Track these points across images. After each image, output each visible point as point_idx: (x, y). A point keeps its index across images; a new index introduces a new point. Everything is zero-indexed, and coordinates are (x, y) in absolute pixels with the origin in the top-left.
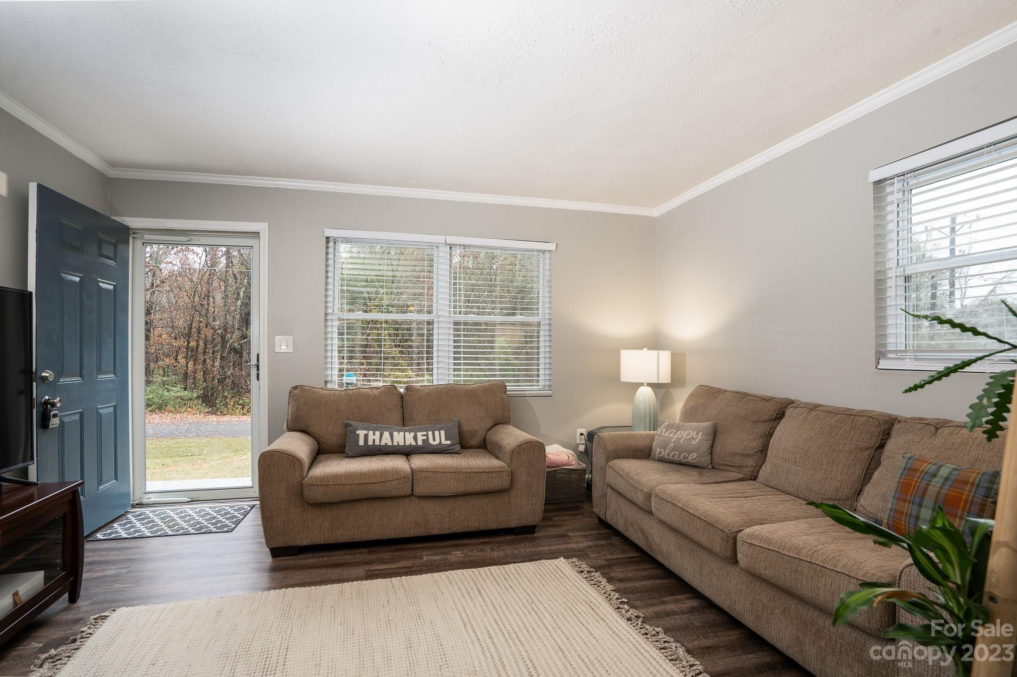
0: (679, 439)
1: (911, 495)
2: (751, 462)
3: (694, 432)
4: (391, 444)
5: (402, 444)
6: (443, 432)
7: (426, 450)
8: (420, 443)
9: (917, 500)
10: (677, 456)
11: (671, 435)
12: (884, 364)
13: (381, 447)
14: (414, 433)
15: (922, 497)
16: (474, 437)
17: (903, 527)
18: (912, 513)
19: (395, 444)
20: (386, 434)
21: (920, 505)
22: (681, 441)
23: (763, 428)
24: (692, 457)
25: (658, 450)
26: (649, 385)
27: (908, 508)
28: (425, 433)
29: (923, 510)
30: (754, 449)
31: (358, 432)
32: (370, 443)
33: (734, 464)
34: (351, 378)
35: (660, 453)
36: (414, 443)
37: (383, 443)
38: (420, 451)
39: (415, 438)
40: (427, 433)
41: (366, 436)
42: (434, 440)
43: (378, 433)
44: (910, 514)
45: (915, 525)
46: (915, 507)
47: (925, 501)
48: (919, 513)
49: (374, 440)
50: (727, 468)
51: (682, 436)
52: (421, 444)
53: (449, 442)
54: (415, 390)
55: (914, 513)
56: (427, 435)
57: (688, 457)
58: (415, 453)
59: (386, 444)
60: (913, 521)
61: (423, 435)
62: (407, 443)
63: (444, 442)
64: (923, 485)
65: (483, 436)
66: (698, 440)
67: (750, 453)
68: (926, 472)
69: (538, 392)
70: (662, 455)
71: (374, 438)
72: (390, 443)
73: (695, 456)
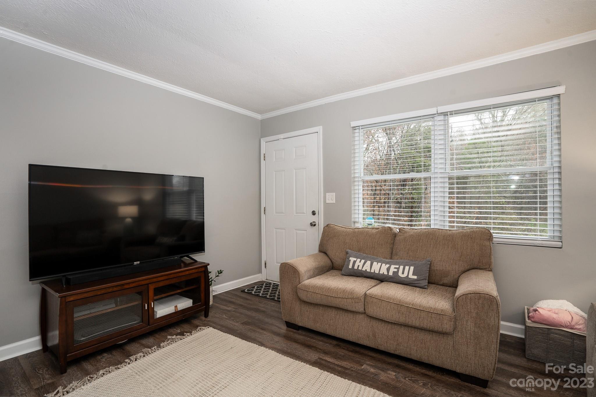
5: (377, 272)
6: (412, 268)
7: (395, 280)
8: (391, 273)
13: (362, 272)
14: (389, 265)
16: (447, 277)
19: (372, 271)
20: (369, 263)
28: (397, 266)
31: (350, 258)
32: (356, 267)
34: (371, 220)
36: (386, 273)
37: (364, 269)
38: (390, 280)
39: (388, 270)
40: (399, 267)
41: (355, 262)
42: (403, 273)
43: (363, 261)
49: (359, 266)
52: (392, 275)
53: (415, 277)
54: (403, 232)
56: (398, 269)
58: (386, 281)
59: (366, 270)
61: (395, 268)
62: (381, 272)
63: (411, 276)
65: (456, 277)
71: (359, 264)
72: (368, 270)
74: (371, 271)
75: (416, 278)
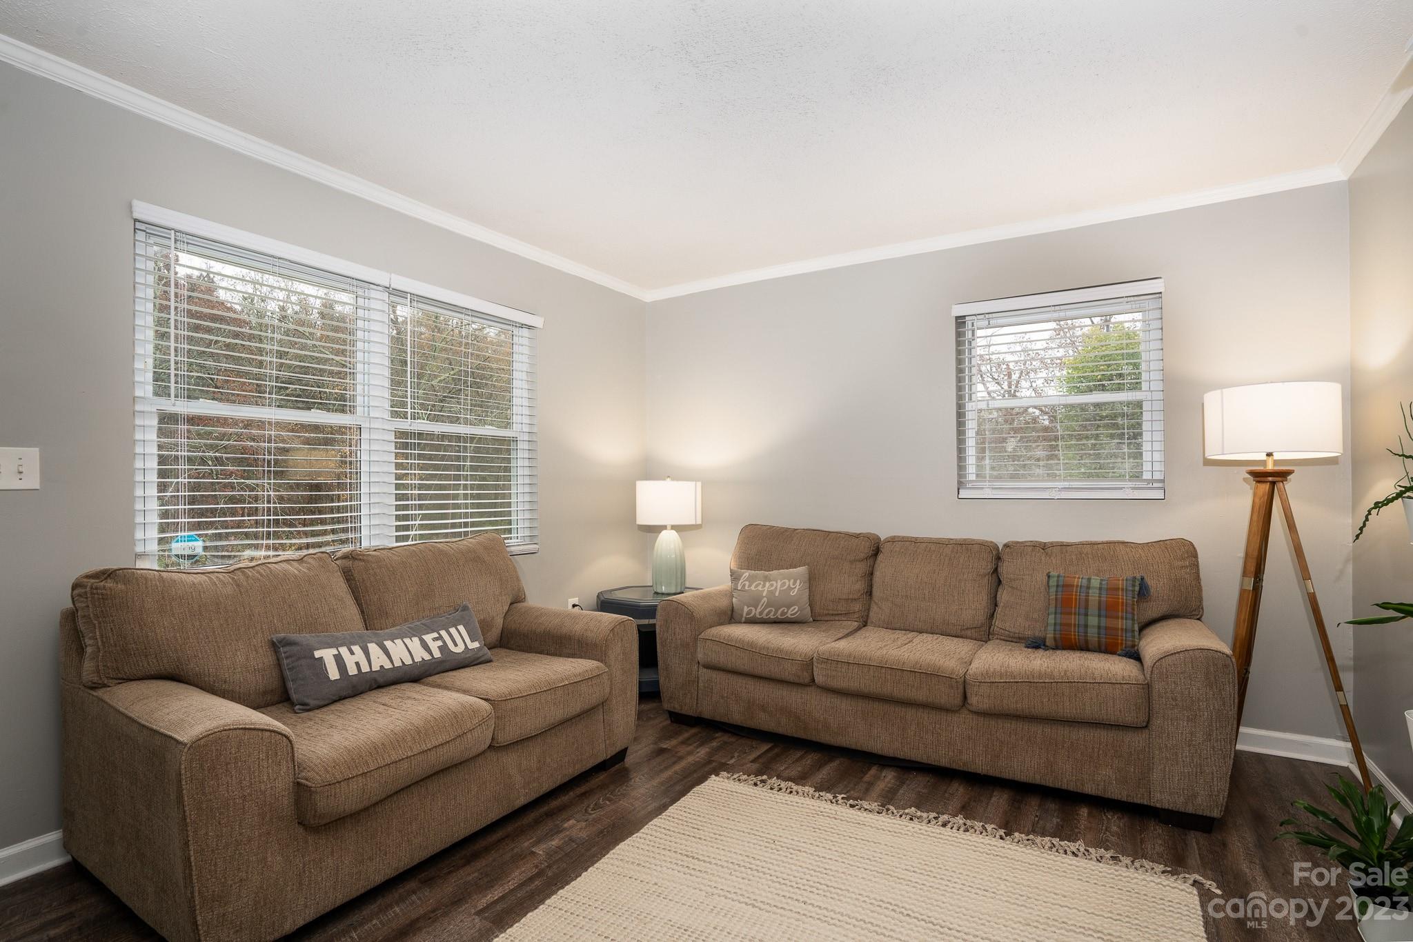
0: (772, 593)
1: (1075, 607)
2: (857, 607)
3: (789, 581)
4: (391, 666)
5: (408, 662)
6: (461, 628)
7: (450, 664)
8: (435, 654)
9: (1082, 611)
10: (773, 613)
11: (760, 588)
12: (963, 494)
13: (376, 675)
14: (419, 639)
15: (1087, 608)
17: (1073, 637)
18: (1080, 623)
19: (397, 663)
20: (375, 648)
21: (1086, 615)
22: (777, 594)
23: (861, 568)
24: (792, 612)
25: (746, 609)
26: (674, 527)
27: (1075, 619)
28: (435, 634)
29: (1090, 618)
30: (859, 591)
31: (317, 654)
32: (352, 671)
33: (839, 612)
34: (191, 544)
35: (748, 613)
36: (426, 657)
37: (376, 668)
38: (439, 669)
39: (425, 647)
40: (439, 634)
41: (339, 659)
42: (456, 645)
43: (357, 649)
44: (1078, 625)
45: (1085, 633)
46: (1082, 618)
47: (1089, 610)
48: (1086, 621)
49: (357, 664)
50: (832, 618)
51: (776, 588)
55: (1082, 622)
56: (440, 638)
57: (787, 613)
59: (382, 667)
60: (1082, 630)
61: (434, 639)
62: (418, 659)
63: (470, 645)
64: (1083, 597)
66: (796, 590)
67: (856, 597)
68: (1081, 586)
69: (521, 548)
70: (753, 614)
71: (354, 659)
72: (388, 665)
73: (796, 610)
74: (396, 666)
75: (478, 645)
